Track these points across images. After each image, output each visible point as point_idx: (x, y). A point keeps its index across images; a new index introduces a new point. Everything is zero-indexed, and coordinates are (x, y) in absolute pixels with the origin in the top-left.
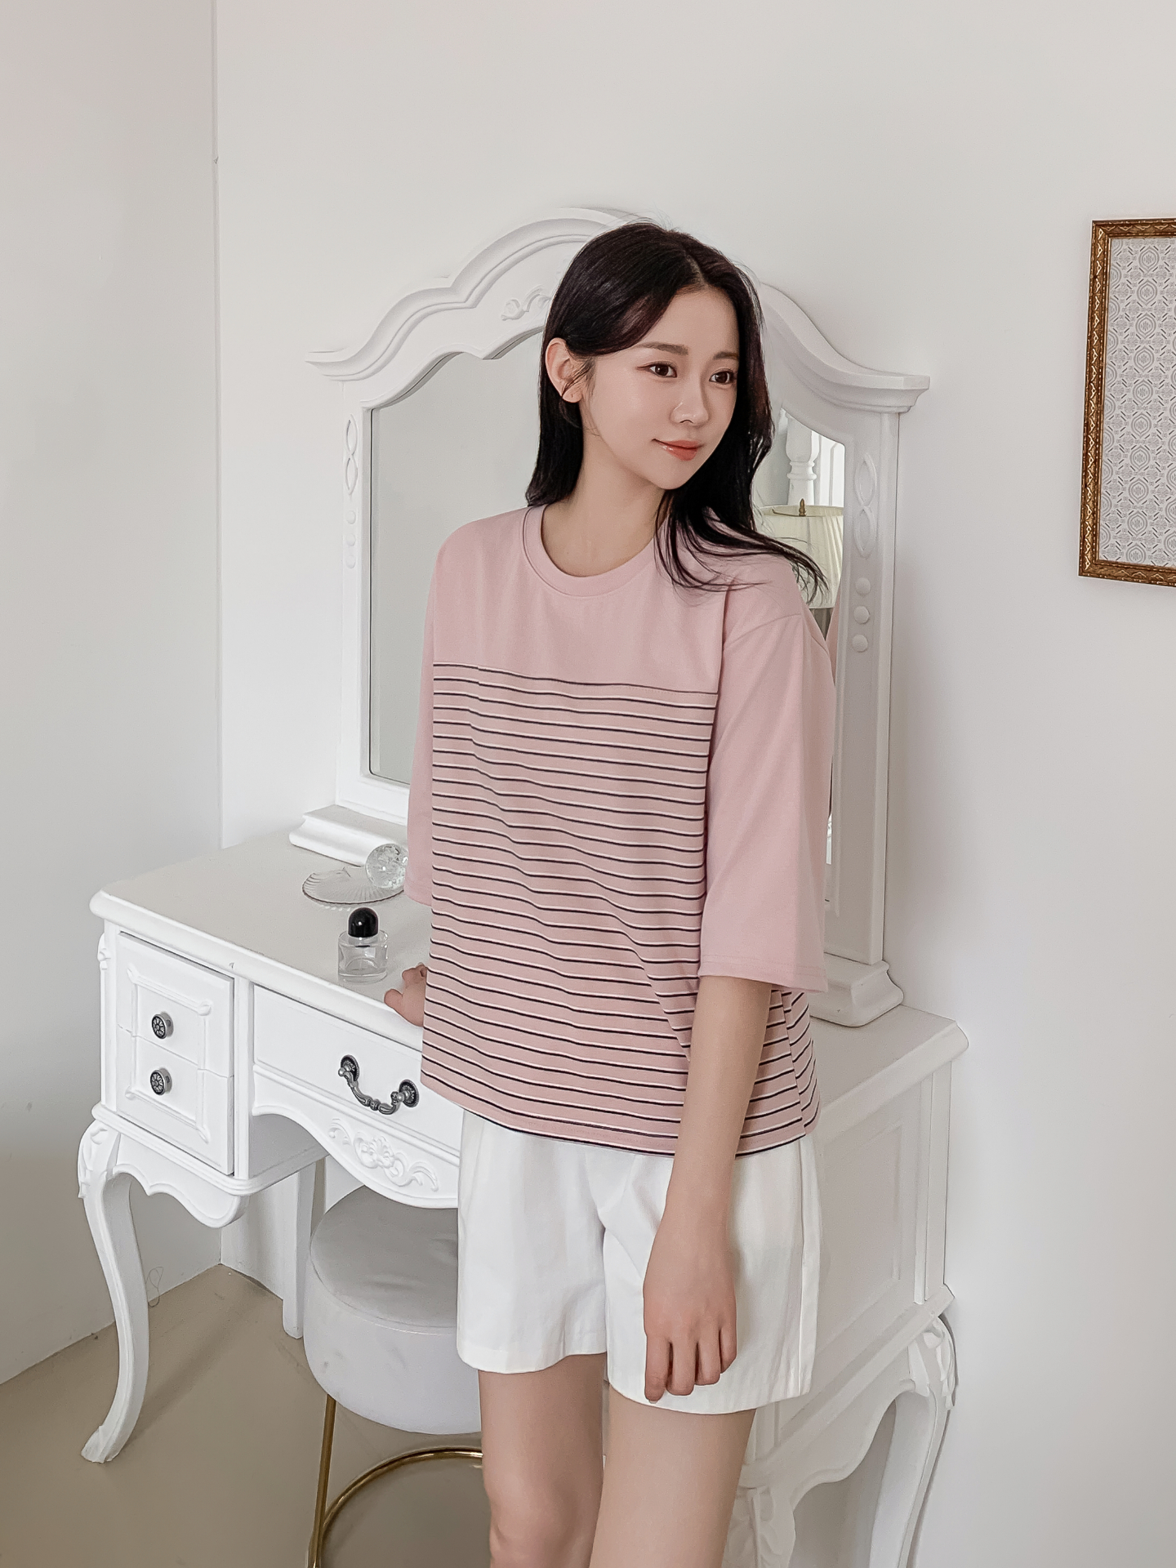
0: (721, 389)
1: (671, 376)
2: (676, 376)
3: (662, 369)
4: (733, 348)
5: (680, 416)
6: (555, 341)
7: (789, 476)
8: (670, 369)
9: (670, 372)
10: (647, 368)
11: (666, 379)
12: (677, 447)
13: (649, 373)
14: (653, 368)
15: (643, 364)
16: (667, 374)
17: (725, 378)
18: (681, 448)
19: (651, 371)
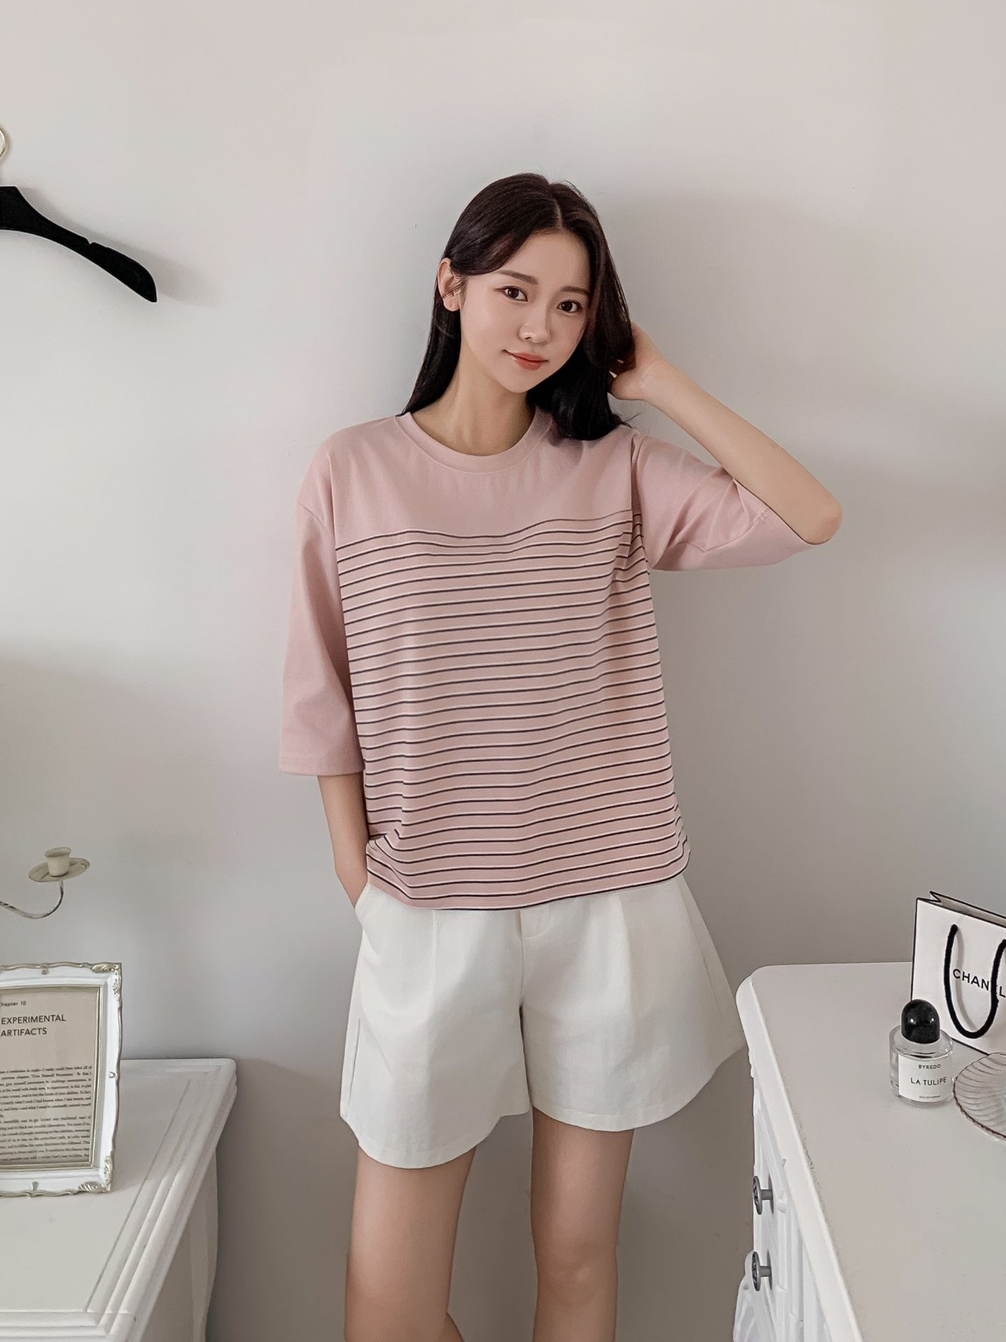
0: (567, 316)
1: (521, 300)
2: (526, 300)
3: (513, 292)
4: (582, 284)
5: (525, 334)
6: (447, 262)
8: (520, 294)
9: (520, 296)
10: (502, 290)
11: (515, 301)
12: (522, 358)
13: (503, 294)
14: (507, 291)
15: (498, 287)
16: (518, 298)
17: (571, 307)
18: (525, 359)
19: (504, 293)
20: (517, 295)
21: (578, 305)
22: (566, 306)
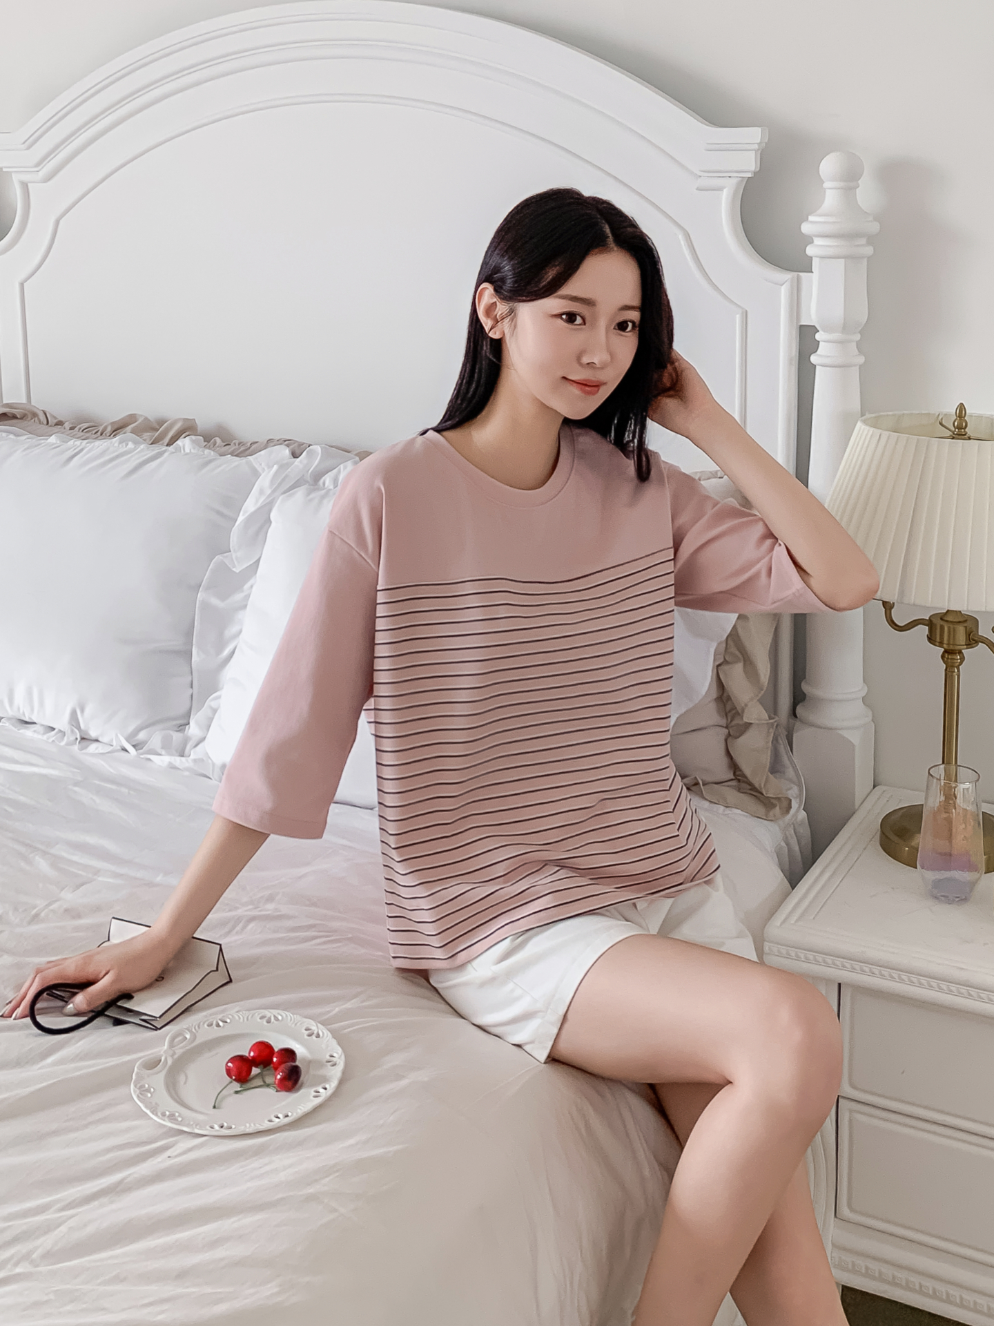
0: (624, 336)
1: (580, 325)
2: (585, 324)
3: (571, 317)
6: (484, 285)
7: (861, 360)
8: (578, 318)
9: (579, 320)
10: (559, 316)
11: (576, 327)
12: (583, 384)
14: (564, 317)
15: (555, 313)
16: (576, 323)
17: (627, 326)
18: (586, 385)
19: (562, 319)
20: (575, 320)
21: (633, 323)
22: (622, 326)
